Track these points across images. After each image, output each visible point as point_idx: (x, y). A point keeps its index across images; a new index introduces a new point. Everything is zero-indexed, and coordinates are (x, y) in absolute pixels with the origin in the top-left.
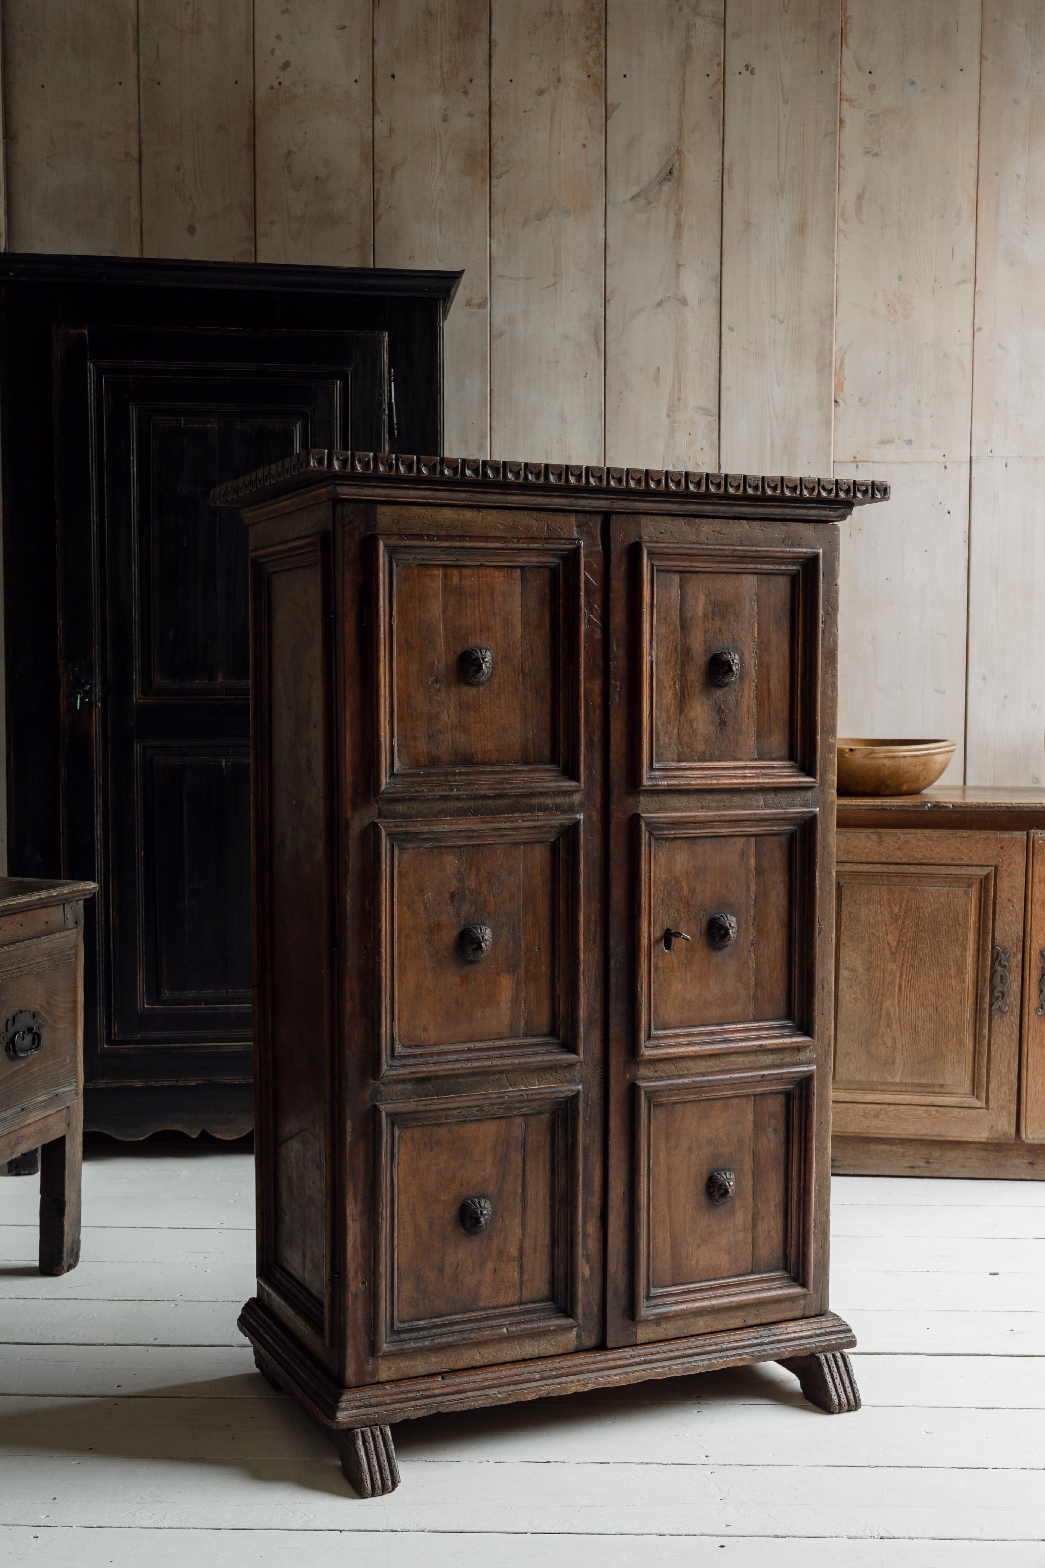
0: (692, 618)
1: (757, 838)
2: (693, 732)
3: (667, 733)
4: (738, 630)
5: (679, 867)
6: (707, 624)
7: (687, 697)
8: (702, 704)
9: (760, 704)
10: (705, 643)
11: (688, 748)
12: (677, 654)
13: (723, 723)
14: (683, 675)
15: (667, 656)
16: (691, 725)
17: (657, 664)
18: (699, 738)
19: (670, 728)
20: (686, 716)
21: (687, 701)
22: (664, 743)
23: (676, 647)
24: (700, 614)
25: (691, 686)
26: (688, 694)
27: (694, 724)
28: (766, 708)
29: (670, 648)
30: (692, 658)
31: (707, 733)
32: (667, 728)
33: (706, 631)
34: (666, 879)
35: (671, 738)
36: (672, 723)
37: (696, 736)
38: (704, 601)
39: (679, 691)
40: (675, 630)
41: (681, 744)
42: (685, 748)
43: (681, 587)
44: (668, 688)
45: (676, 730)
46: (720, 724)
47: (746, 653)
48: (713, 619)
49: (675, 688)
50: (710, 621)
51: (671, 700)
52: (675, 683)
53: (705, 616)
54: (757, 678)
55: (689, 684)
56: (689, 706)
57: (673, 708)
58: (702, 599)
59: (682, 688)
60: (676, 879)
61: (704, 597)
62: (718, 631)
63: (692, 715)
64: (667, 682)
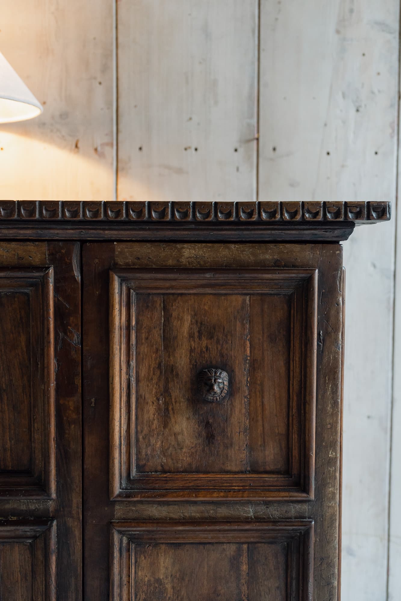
0: (176, 338)
1: (250, 545)
2: (178, 445)
3: (150, 445)
4: (227, 349)
5: (163, 570)
6: (193, 343)
7: (171, 412)
8: (188, 419)
9: (253, 420)
10: (191, 361)
11: (172, 459)
12: (161, 373)
13: (210, 438)
14: (166, 392)
15: (149, 374)
16: (176, 438)
17: (138, 381)
18: (184, 450)
19: (153, 441)
20: (170, 429)
21: (171, 416)
22: (146, 455)
23: (160, 364)
24: (186, 334)
25: (176, 402)
26: (173, 409)
27: (180, 437)
28: (260, 423)
29: (153, 366)
30: (177, 375)
31: (193, 446)
32: (149, 440)
33: (191, 351)
34: (149, 581)
35: (153, 450)
36: (155, 436)
37: (181, 449)
38: (189, 321)
39: (163, 406)
40: (157, 350)
41: (165, 456)
42: (170, 460)
43: (165, 309)
44: (151, 403)
45: (159, 443)
46: (207, 437)
47: (237, 370)
48: (200, 338)
49: (158, 404)
50: (197, 340)
51: (154, 415)
52: (158, 400)
53: (191, 336)
54: (249, 394)
55: (173, 400)
56: (173, 420)
57: (156, 422)
58: (188, 319)
59: (166, 404)
60: (158, 581)
61: (189, 318)
62: (204, 350)
63: (177, 428)
64: (150, 398)
